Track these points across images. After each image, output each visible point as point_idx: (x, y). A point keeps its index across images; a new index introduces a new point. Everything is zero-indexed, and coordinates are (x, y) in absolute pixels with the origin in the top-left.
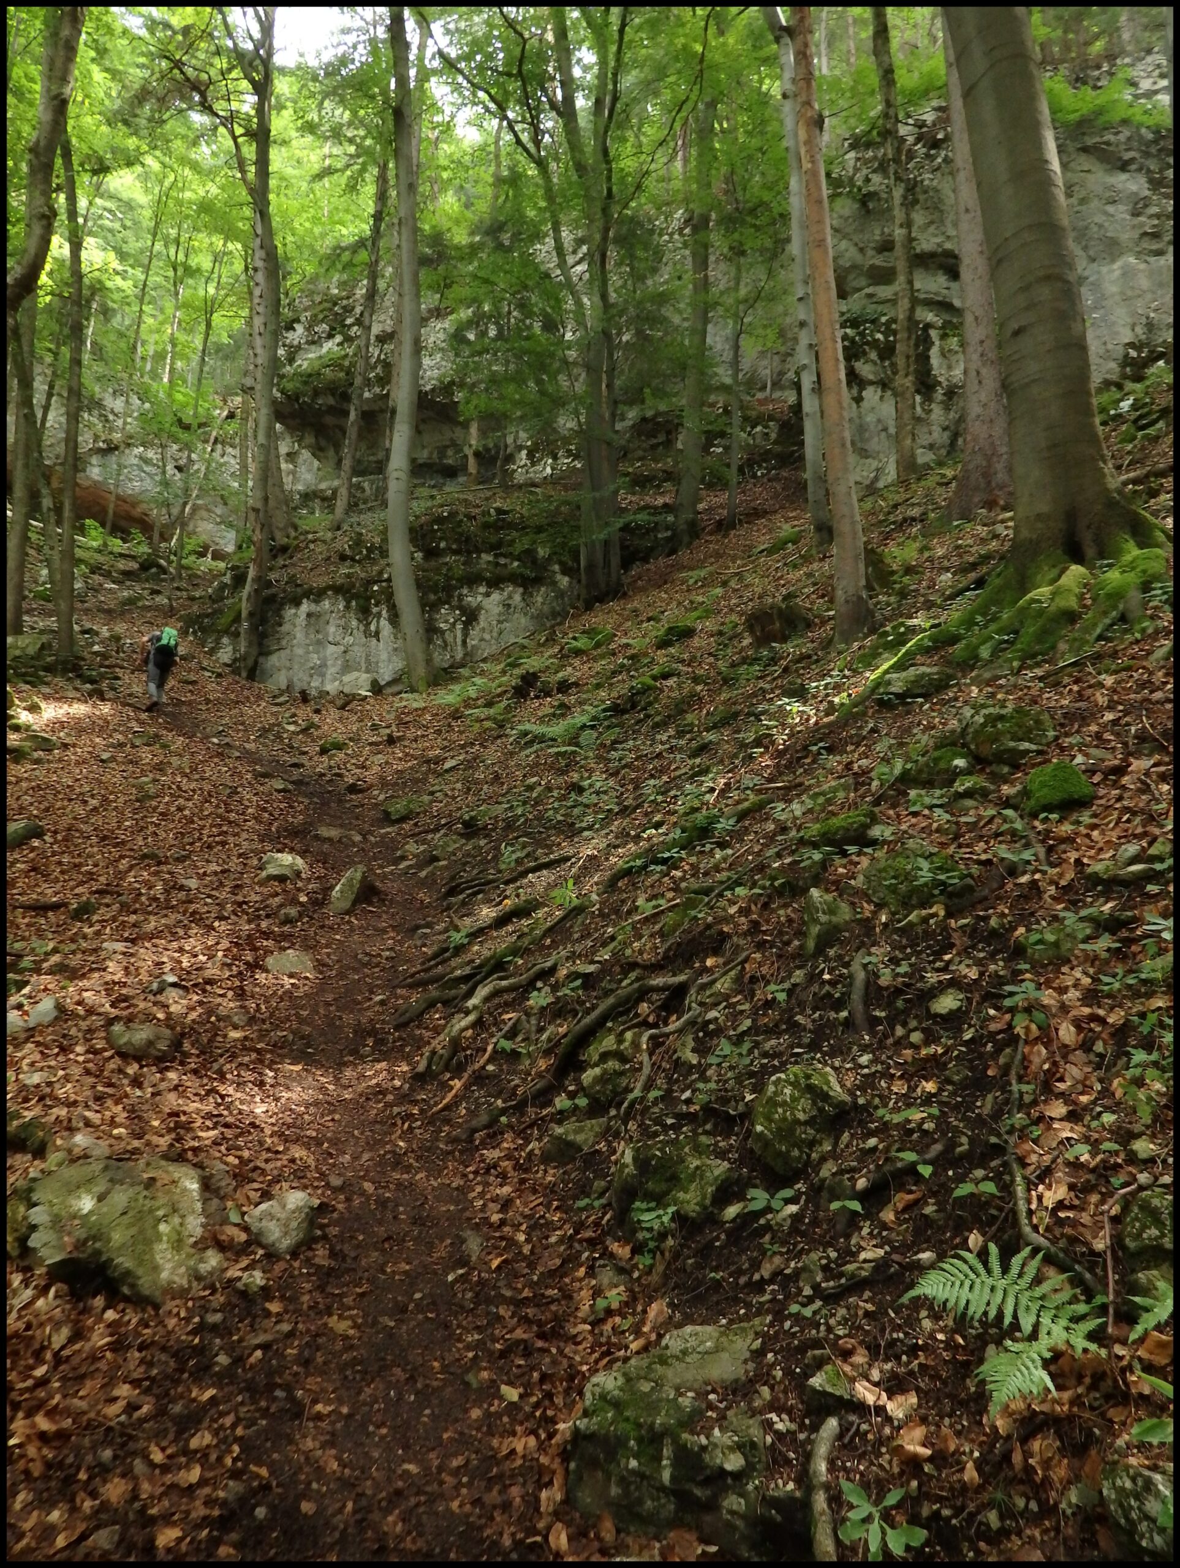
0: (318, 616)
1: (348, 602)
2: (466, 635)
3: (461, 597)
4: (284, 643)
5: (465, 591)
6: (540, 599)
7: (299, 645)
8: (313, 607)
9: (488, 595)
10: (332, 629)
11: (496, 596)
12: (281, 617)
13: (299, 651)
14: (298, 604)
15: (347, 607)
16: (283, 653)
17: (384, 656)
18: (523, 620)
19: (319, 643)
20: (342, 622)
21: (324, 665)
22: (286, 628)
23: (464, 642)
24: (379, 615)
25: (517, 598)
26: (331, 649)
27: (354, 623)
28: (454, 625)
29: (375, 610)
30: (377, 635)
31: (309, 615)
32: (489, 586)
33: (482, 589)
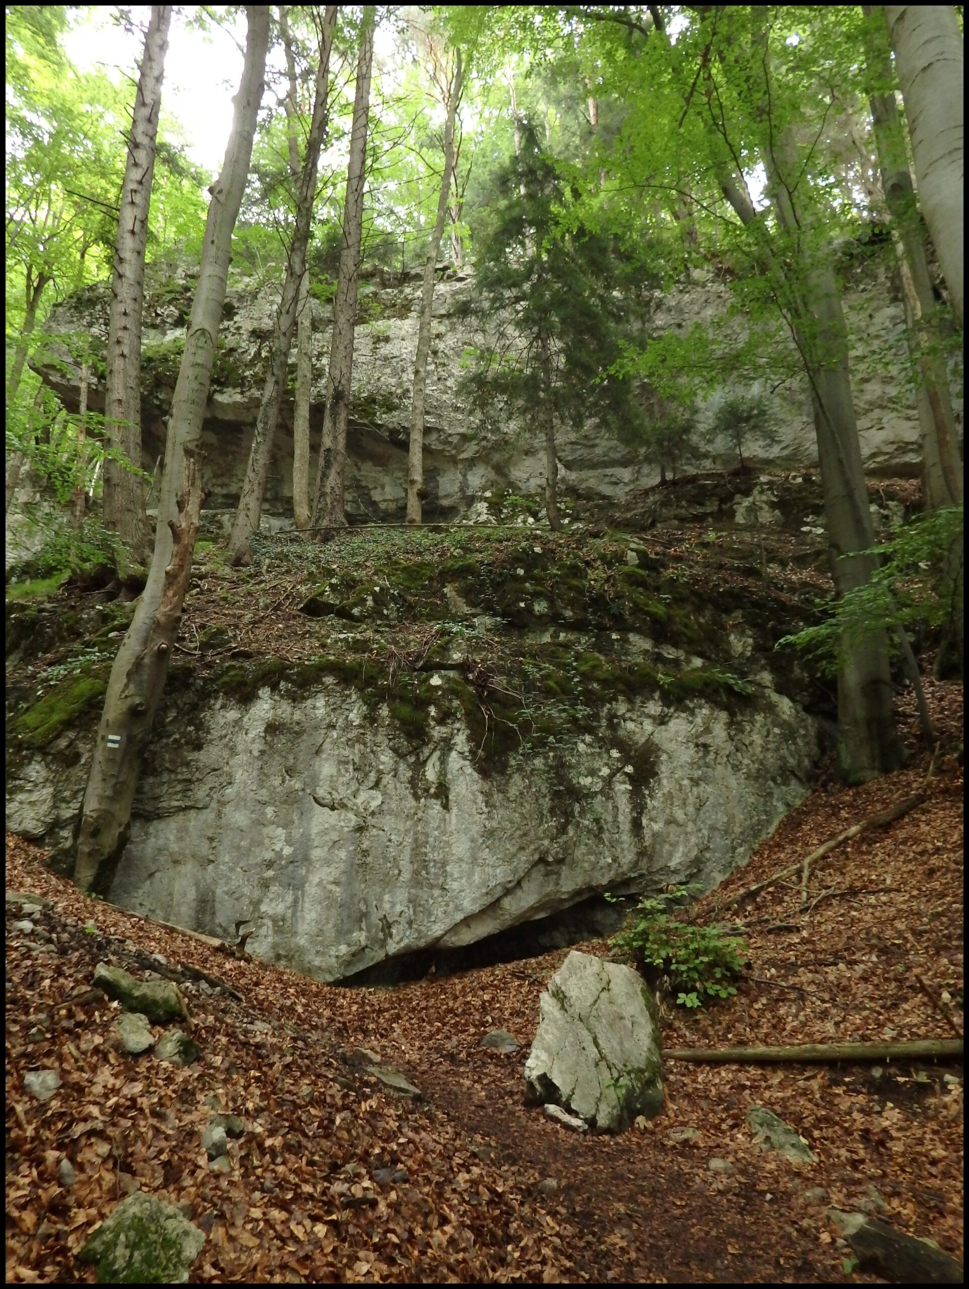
0: (297, 732)
1: (373, 707)
2: (639, 808)
3: (613, 722)
4: (200, 793)
5: (622, 708)
6: (757, 739)
7: (241, 801)
8: (285, 709)
9: (662, 720)
10: (327, 768)
11: (679, 726)
12: (200, 726)
13: (240, 818)
14: (247, 698)
15: (371, 719)
16: (195, 822)
17: (461, 848)
18: (733, 782)
19: (291, 799)
20: (354, 754)
21: (302, 858)
22: (210, 755)
23: (637, 826)
24: (447, 745)
25: (719, 731)
26: (322, 818)
27: (386, 759)
28: (609, 781)
29: (438, 732)
30: (442, 792)
31: (273, 728)
32: (667, 700)
33: (654, 708)
